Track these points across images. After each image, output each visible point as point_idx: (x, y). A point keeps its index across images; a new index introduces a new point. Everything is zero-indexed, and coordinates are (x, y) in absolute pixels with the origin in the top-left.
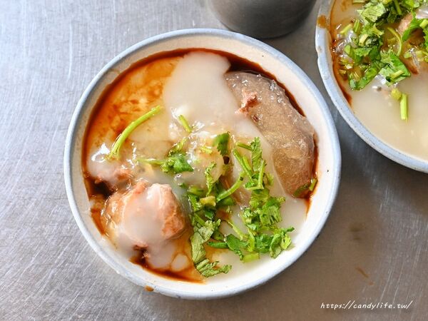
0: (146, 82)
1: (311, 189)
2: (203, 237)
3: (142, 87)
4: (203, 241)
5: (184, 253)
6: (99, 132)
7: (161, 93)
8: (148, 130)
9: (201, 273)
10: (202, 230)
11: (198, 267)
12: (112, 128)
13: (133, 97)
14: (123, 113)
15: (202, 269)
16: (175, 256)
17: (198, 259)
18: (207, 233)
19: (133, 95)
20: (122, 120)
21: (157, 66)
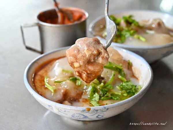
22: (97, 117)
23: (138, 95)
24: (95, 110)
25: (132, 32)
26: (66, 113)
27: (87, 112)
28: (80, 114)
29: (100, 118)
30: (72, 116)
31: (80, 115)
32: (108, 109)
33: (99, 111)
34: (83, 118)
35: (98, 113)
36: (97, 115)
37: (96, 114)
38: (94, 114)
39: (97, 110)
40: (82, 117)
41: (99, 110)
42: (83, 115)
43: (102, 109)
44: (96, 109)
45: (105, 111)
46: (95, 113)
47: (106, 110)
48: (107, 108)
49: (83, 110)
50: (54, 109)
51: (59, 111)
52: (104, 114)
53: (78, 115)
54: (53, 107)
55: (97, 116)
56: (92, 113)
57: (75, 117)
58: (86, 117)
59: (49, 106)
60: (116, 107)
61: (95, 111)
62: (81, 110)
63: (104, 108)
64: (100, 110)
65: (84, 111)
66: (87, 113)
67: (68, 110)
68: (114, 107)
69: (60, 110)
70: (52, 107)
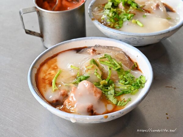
0: (49, 67)
1: (136, 66)
2: (112, 95)
3: (49, 69)
4: (113, 96)
5: (109, 103)
6: (43, 88)
7: (57, 67)
8: (62, 77)
9: (121, 106)
10: (109, 93)
11: (118, 105)
12: (47, 84)
13: (48, 73)
14: (48, 78)
15: (120, 105)
16: (106, 106)
17: (116, 102)
18: (112, 93)
19: (47, 72)
20: (49, 80)
21: (50, 62)
47: (121, 114)
63: (119, 113)
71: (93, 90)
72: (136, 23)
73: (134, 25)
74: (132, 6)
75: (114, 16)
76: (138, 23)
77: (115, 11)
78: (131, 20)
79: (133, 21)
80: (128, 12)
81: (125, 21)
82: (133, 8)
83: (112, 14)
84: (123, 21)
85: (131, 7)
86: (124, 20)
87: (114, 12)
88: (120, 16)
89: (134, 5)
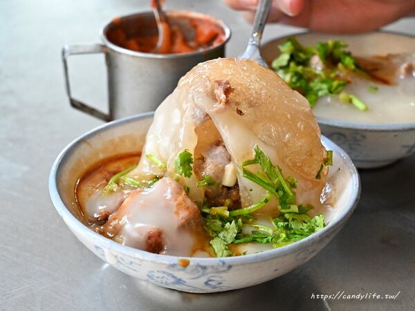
22: (206, 283)
23: (309, 241)
24: (200, 266)
25: (335, 83)
26: (133, 266)
27: (180, 270)
28: (164, 272)
29: (215, 287)
30: (148, 276)
31: (165, 276)
32: (230, 267)
33: (209, 270)
34: (174, 283)
35: (207, 274)
36: (204, 279)
37: (203, 275)
38: (196, 276)
39: (204, 268)
40: (172, 280)
41: (209, 266)
42: (174, 277)
43: (216, 265)
44: (203, 264)
45: (224, 271)
46: (200, 273)
47: (226, 268)
48: (228, 264)
49: (172, 263)
50: (106, 255)
51: (118, 262)
52: (221, 277)
53: (161, 275)
54: (104, 249)
55: (206, 280)
56: (192, 272)
57: (155, 278)
58: (179, 281)
59: (97, 247)
60: (251, 263)
61: (200, 269)
62: (168, 263)
63: (221, 263)
64: (212, 267)
65: (173, 266)
66: (182, 272)
67: (137, 261)
68: (246, 264)
69: (120, 260)
70: (103, 251)
71: (176, 200)
72: (350, 101)
73: (344, 107)
74: (343, 64)
75: (295, 83)
76: (356, 102)
77: (301, 72)
78: (338, 93)
79: (343, 96)
80: (333, 75)
81: (322, 97)
82: (346, 67)
83: (292, 77)
84: (316, 95)
85: (340, 65)
86: (320, 93)
87: (296, 74)
88: (312, 85)
89: (348, 61)
